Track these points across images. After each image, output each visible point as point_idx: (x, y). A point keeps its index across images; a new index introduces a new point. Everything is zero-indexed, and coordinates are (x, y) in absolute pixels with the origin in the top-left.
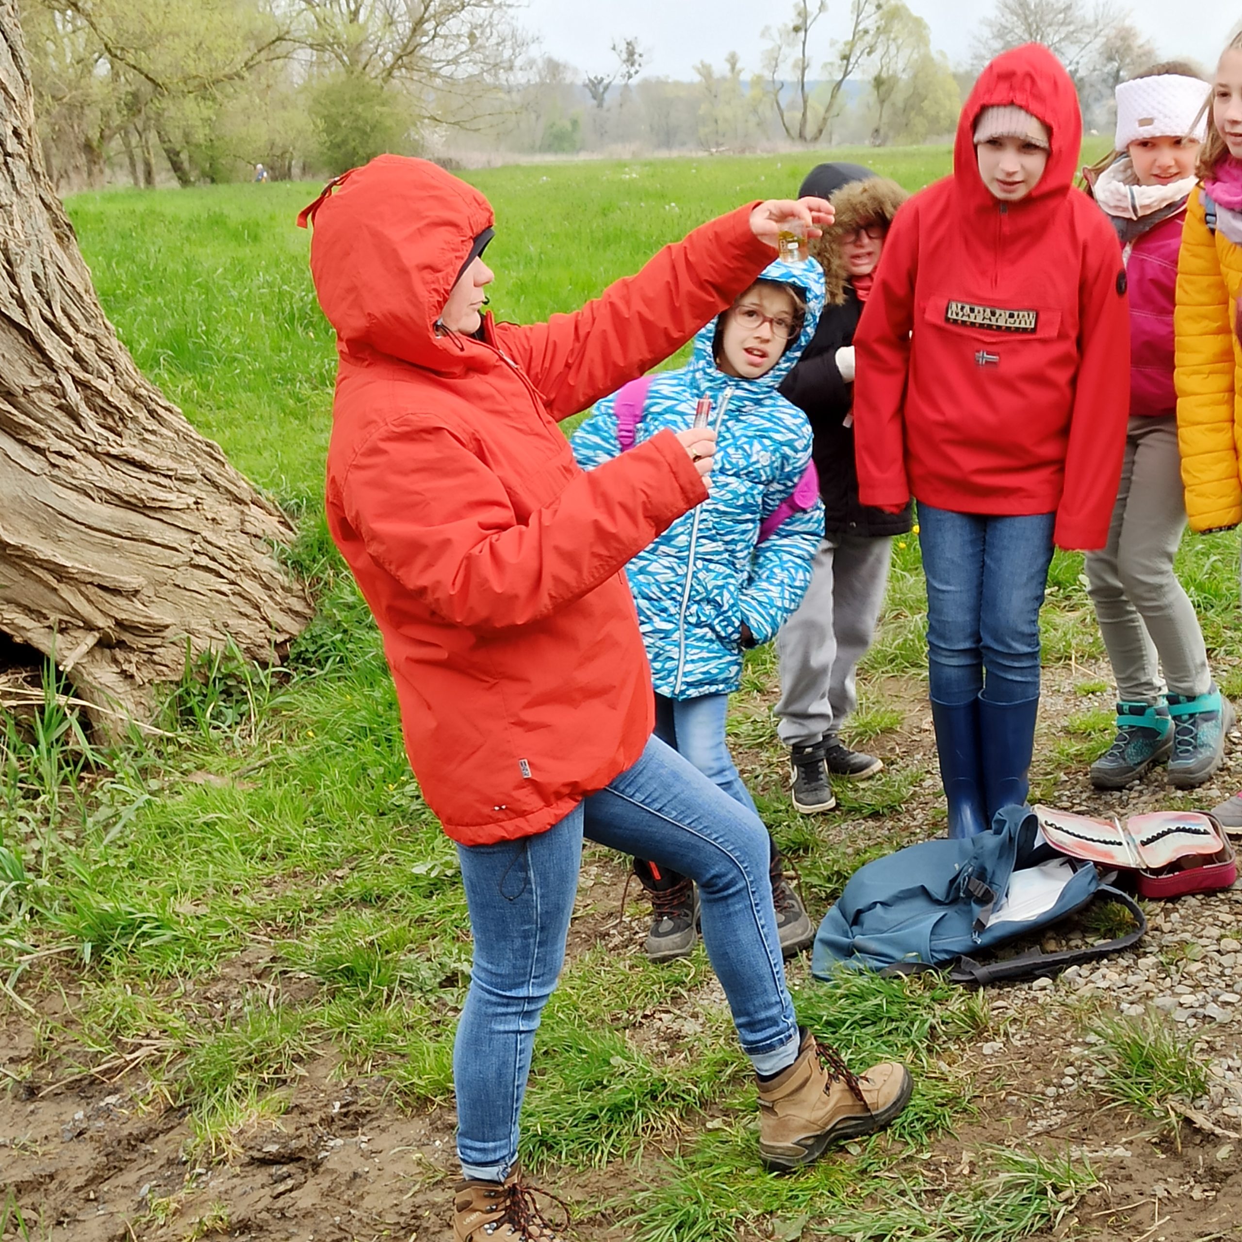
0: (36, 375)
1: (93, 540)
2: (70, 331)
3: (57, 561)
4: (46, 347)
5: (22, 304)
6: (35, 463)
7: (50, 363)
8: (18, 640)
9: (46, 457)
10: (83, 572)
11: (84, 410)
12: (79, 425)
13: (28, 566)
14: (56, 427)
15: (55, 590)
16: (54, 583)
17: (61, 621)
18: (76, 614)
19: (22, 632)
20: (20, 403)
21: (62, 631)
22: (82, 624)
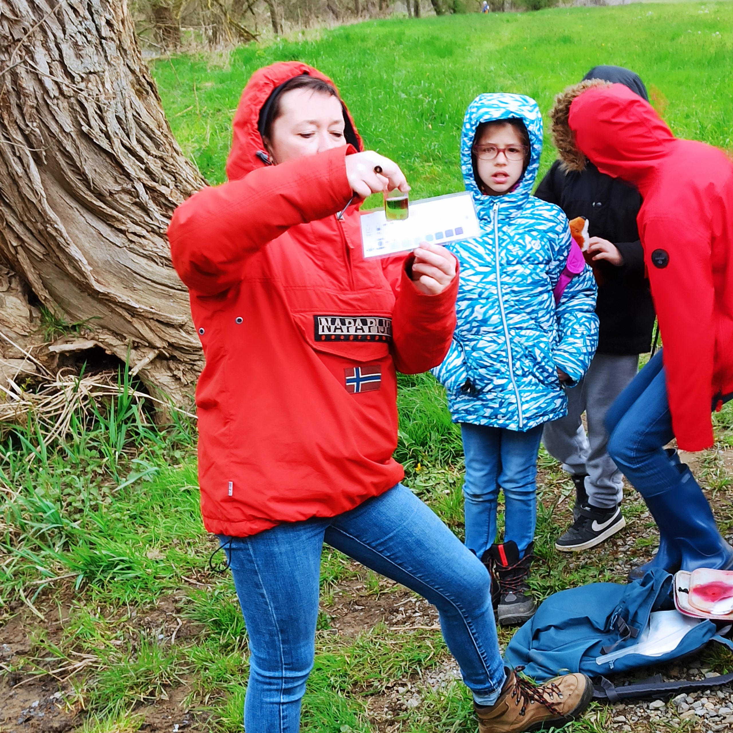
0: (119, 183)
1: (155, 290)
2: (143, 154)
3: (130, 303)
4: (125, 165)
5: (108, 137)
6: (119, 240)
7: (128, 175)
8: (108, 352)
9: (126, 236)
10: (147, 311)
11: (152, 206)
12: (148, 215)
13: (113, 306)
14: (132, 216)
15: (130, 322)
16: (128, 317)
17: (134, 342)
18: (143, 338)
19: (111, 347)
20: (107, 200)
21: (136, 348)
22: (147, 345)
